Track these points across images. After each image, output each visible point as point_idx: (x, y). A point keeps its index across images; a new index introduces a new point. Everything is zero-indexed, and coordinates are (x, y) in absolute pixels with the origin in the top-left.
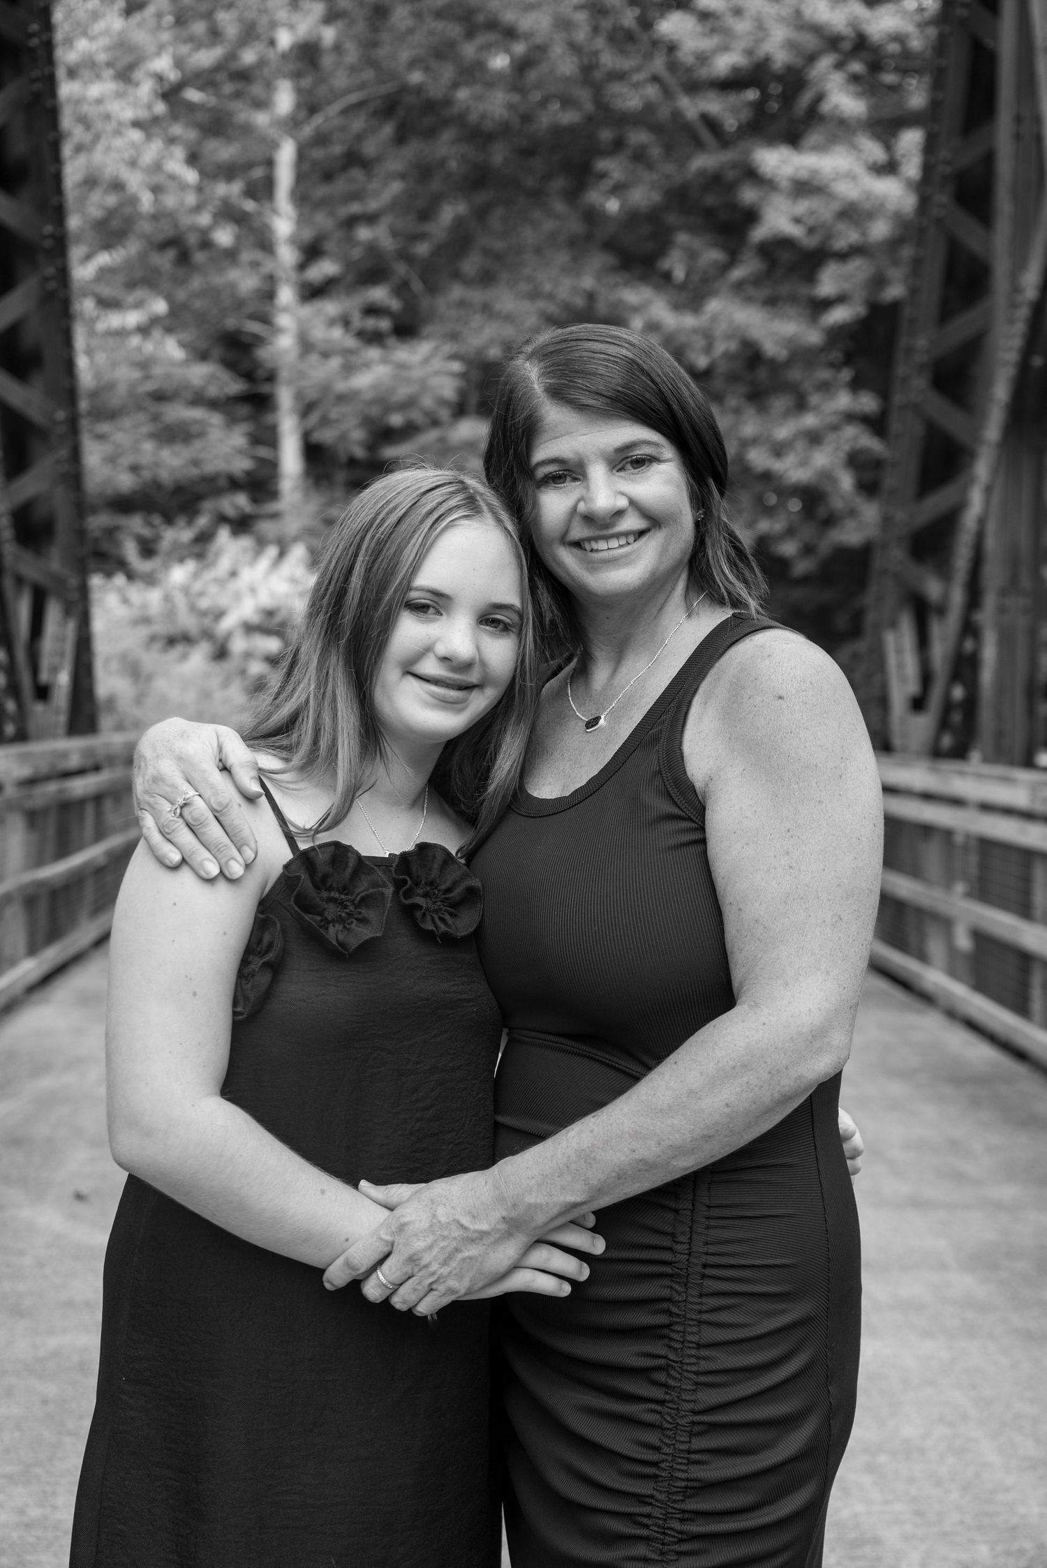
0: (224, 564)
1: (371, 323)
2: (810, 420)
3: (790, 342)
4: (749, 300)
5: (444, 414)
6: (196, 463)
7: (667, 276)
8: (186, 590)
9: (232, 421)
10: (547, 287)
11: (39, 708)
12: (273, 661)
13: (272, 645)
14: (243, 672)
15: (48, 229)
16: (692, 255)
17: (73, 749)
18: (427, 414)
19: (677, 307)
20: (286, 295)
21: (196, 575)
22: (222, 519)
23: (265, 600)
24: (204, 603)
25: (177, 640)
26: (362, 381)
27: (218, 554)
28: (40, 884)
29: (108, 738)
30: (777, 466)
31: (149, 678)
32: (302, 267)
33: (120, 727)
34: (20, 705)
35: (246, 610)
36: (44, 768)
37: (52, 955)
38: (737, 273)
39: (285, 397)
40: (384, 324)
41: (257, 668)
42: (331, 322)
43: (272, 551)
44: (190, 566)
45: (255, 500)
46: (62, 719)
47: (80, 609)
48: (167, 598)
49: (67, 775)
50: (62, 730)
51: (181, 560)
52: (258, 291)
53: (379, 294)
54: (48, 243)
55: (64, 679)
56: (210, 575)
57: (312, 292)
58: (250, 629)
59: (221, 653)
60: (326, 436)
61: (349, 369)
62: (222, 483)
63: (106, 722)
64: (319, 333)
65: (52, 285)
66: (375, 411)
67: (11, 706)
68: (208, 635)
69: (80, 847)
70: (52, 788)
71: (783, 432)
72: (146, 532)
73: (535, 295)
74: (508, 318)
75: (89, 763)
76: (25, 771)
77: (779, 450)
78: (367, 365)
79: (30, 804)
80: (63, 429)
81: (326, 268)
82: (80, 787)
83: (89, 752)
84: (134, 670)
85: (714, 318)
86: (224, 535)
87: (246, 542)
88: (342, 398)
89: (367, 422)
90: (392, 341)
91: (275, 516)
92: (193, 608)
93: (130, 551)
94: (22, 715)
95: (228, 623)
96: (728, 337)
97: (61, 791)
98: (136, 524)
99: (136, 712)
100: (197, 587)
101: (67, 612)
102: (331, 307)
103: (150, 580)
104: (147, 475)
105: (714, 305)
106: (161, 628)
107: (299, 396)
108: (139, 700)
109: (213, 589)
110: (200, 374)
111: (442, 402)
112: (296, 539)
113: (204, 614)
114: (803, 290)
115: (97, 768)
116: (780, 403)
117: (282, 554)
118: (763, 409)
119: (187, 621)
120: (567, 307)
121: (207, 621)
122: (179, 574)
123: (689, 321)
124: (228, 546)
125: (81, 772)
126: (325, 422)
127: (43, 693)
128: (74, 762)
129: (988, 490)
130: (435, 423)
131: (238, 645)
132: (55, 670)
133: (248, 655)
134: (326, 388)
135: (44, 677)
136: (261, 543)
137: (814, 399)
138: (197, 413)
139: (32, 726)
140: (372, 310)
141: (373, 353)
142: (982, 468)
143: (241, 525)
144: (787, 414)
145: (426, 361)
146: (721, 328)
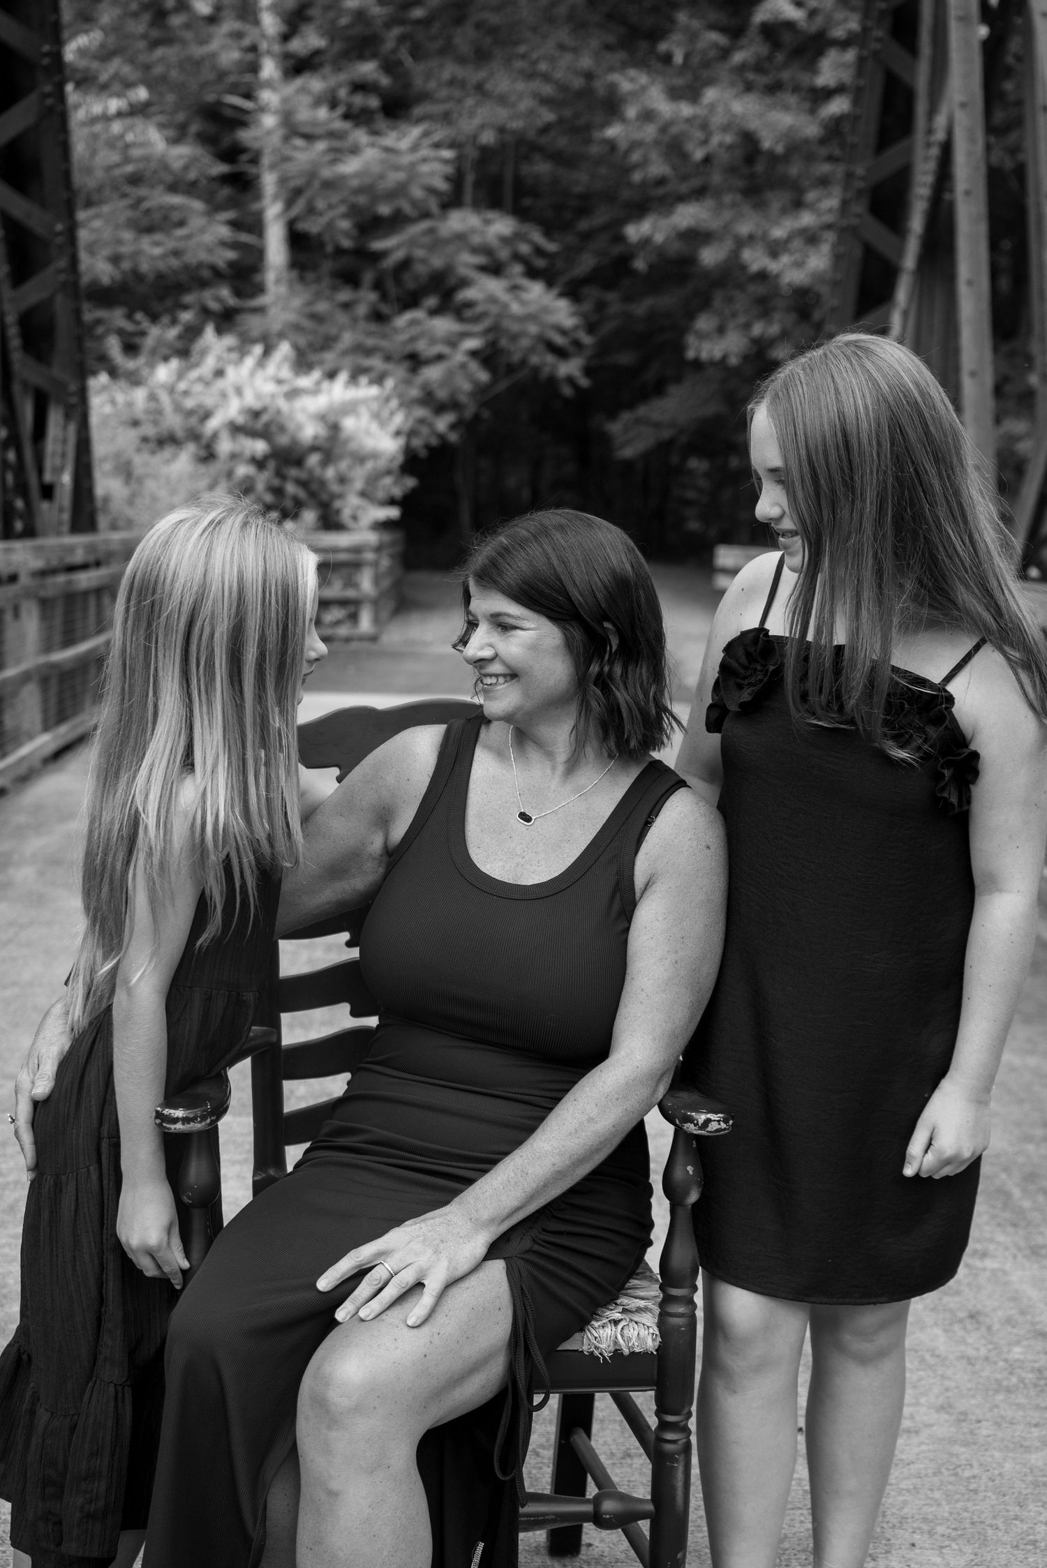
0: (210, 363)
1: (359, 100)
2: (807, 219)
3: (789, 134)
4: (749, 88)
5: (433, 205)
6: (176, 253)
7: (667, 59)
8: (171, 390)
9: (215, 207)
10: (543, 67)
11: (45, 506)
12: (260, 463)
13: (259, 447)
14: (230, 474)
15: (46, 48)
16: (693, 37)
17: (78, 545)
18: (414, 203)
19: (675, 94)
20: (269, 69)
21: (181, 375)
22: (206, 313)
23: (250, 400)
24: (189, 403)
25: (167, 441)
26: (350, 166)
27: (204, 353)
28: (53, 666)
29: (107, 537)
30: (773, 266)
31: (140, 481)
32: (286, 38)
33: (114, 527)
34: (28, 504)
35: (232, 410)
36: (55, 562)
37: (64, 732)
38: (738, 57)
39: (269, 181)
40: (374, 102)
41: (243, 470)
42: (317, 103)
43: (258, 350)
44: (175, 363)
45: (238, 293)
46: (66, 516)
47: (79, 412)
48: (152, 397)
49: (72, 569)
50: (66, 528)
51: (166, 359)
52: (239, 63)
53: (367, 69)
54: (46, 61)
55: (67, 478)
56: (194, 374)
57: (297, 67)
58: (236, 429)
59: (208, 455)
60: (313, 226)
61: (337, 154)
62: (206, 274)
63: (103, 521)
64: (304, 115)
65: (49, 101)
66: (362, 200)
67: (19, 504)
68: (195, 436)
69: (84, 638)
70: (61, 579)
71: (778, 233)
72: (129, 326)
73: (531, 76)
74: (502, 100)
75: (91, 558)
76: (38, 564)
77: (775, 250)
78: (355, 150)
79: (43, 593)
80: (60, 240)
81: (310, 40)
82: (85, 580)
83: (91, 548)
84: (126, 471)
85: (712, 107)
86: (209, 333)
87: (230, 340)
88: (330, 185)
89: (352, 210)
90: (381, 123)
91: (261, 310)
92: (178, 408)
93: (113, 346)
94: (29, 514)
95: (214, 423)
96: (725, 128)
97: (69, 583)
98: (117, 317)
99: (130, 512)
100: (182, 386)
101: (68, 417)
102: (316, 84)
103: (135, 380)
104: (126, 265)
105: (711, 94)
106: (149, 430)
107: (282, 181)
108: (131, 501)
109: (198, 388)
110: (181, 154)
111: (431, 190)
112: (281, 335)
113: (190, 413)
114: (804, 78)
115: (98, 564)
116: (777, 200)
117: (267, 352)
118: (760, 206)
119: (173, 421)
120: (564, 88)
121: (193, 421)
122: (164, 373)
123: (686, 110)
124: (214, 344)
125: (84, 567)
126: (311, 210)
127: (48, 492)
128: (79, 557)
129: (905, 314)
130: (426, 215)
131: (225, 446)
132: (59, 470)
133: (234, 456)
134: (312, 175)
135: (48, 477)
136: (246, 342)
137: (811, 196)
138: (176, 200)
139: (39, 524)
140: (359, 87)
141: (360, 136)
142: (902, 294)
143: (226, 320)
144: (784, 211)
145: (415, 148)
146: (718, 120)
